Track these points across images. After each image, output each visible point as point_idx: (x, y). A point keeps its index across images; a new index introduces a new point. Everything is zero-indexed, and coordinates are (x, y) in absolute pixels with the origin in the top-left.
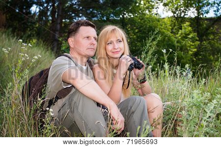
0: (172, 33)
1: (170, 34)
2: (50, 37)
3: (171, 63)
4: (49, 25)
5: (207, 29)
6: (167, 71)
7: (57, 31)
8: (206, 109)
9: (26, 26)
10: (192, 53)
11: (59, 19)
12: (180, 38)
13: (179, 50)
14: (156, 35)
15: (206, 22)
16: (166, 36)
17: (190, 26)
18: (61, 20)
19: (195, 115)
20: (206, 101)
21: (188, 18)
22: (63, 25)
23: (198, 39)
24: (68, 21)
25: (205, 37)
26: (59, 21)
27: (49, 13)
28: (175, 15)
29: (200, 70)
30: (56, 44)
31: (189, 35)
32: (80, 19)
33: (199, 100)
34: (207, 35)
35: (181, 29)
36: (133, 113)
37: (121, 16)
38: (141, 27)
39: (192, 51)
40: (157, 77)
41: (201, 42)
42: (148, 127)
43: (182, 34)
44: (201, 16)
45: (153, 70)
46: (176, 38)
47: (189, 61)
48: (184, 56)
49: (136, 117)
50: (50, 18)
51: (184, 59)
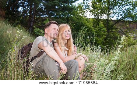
0: (93, 27)
1: (92, 27)
2: (28, 24)
3: (92, 43)
4: (28, 18)
5: (112, 26)
6: (89, 48)
7: (32, 22)
8: (106, 68)
9: (15, 18)
10: (103, 38)
11: (34, 15)
12: (97, 30)
13: (97, 36)
14: (85, 29)
15: (112, 22)
16: (90, 29)
17: (103, 24)
18: (35, 16)
19: (101, 70)
20: (106, 64)
21: (102, 20)
22: (35, 19)
23: (107, 31)
24: (38, 16)
25: (110, 30)
26: (33, 17)
27: (28, 12)
28: (96, 17)
29: (106, 48)
30: (31, 29)
31: (102, 28)
32: (44, 16)
33: (103, 63)
34: (112, 29)
35: (98, 25)
36: (72, 67)
37: (67, 16)
38: (77, 22)
39: (103, 37)
40: (84, 50)
41: (108, 33)
42: (79, 74)
43: (98, 28)
44: (109, 19)
45: (82, 46)
46: (95, 30)
47: (101, 42)
48: (99, 40)
49: (73, 70)
50: (29, 14)
51: (99, 41)
